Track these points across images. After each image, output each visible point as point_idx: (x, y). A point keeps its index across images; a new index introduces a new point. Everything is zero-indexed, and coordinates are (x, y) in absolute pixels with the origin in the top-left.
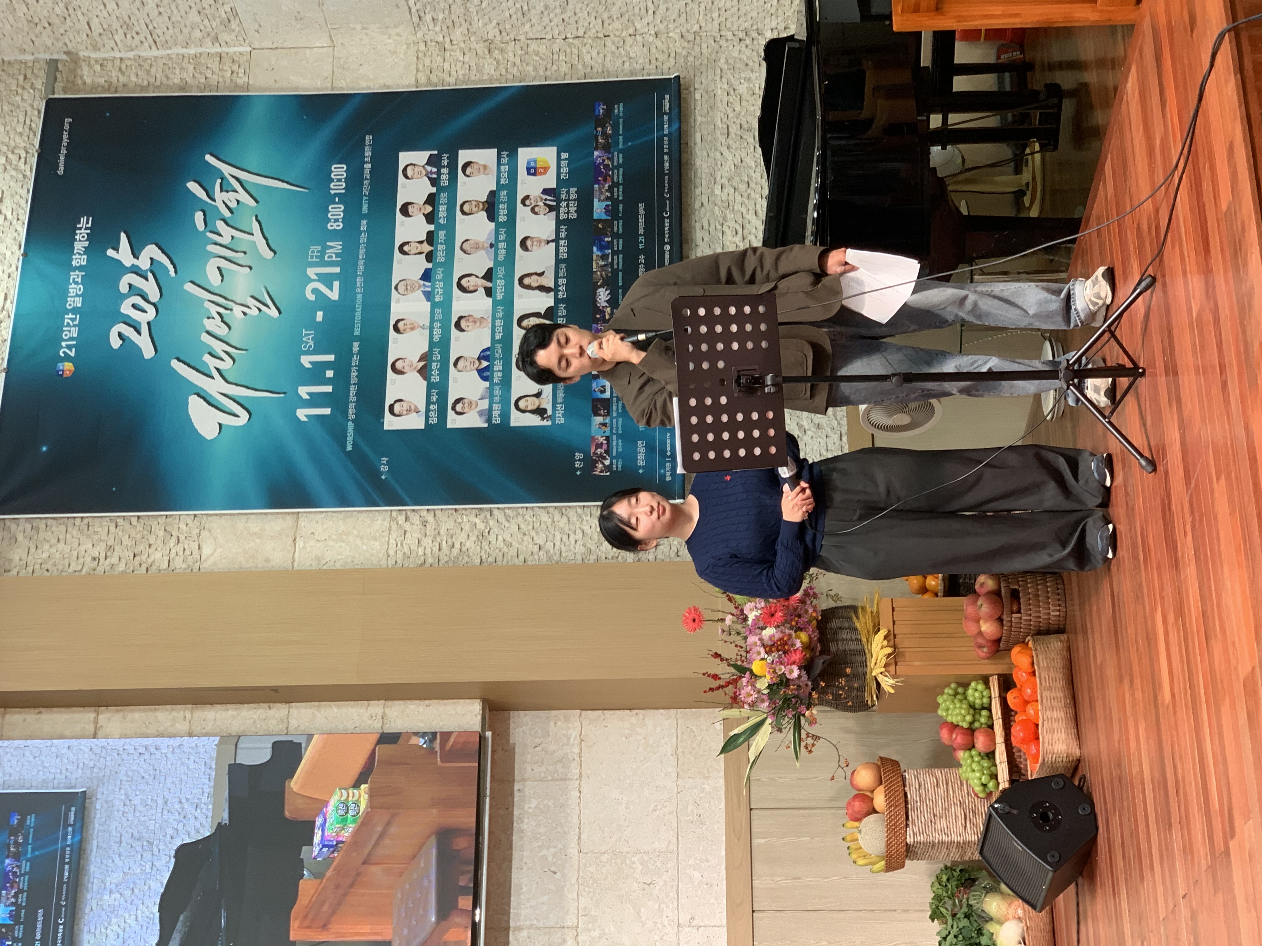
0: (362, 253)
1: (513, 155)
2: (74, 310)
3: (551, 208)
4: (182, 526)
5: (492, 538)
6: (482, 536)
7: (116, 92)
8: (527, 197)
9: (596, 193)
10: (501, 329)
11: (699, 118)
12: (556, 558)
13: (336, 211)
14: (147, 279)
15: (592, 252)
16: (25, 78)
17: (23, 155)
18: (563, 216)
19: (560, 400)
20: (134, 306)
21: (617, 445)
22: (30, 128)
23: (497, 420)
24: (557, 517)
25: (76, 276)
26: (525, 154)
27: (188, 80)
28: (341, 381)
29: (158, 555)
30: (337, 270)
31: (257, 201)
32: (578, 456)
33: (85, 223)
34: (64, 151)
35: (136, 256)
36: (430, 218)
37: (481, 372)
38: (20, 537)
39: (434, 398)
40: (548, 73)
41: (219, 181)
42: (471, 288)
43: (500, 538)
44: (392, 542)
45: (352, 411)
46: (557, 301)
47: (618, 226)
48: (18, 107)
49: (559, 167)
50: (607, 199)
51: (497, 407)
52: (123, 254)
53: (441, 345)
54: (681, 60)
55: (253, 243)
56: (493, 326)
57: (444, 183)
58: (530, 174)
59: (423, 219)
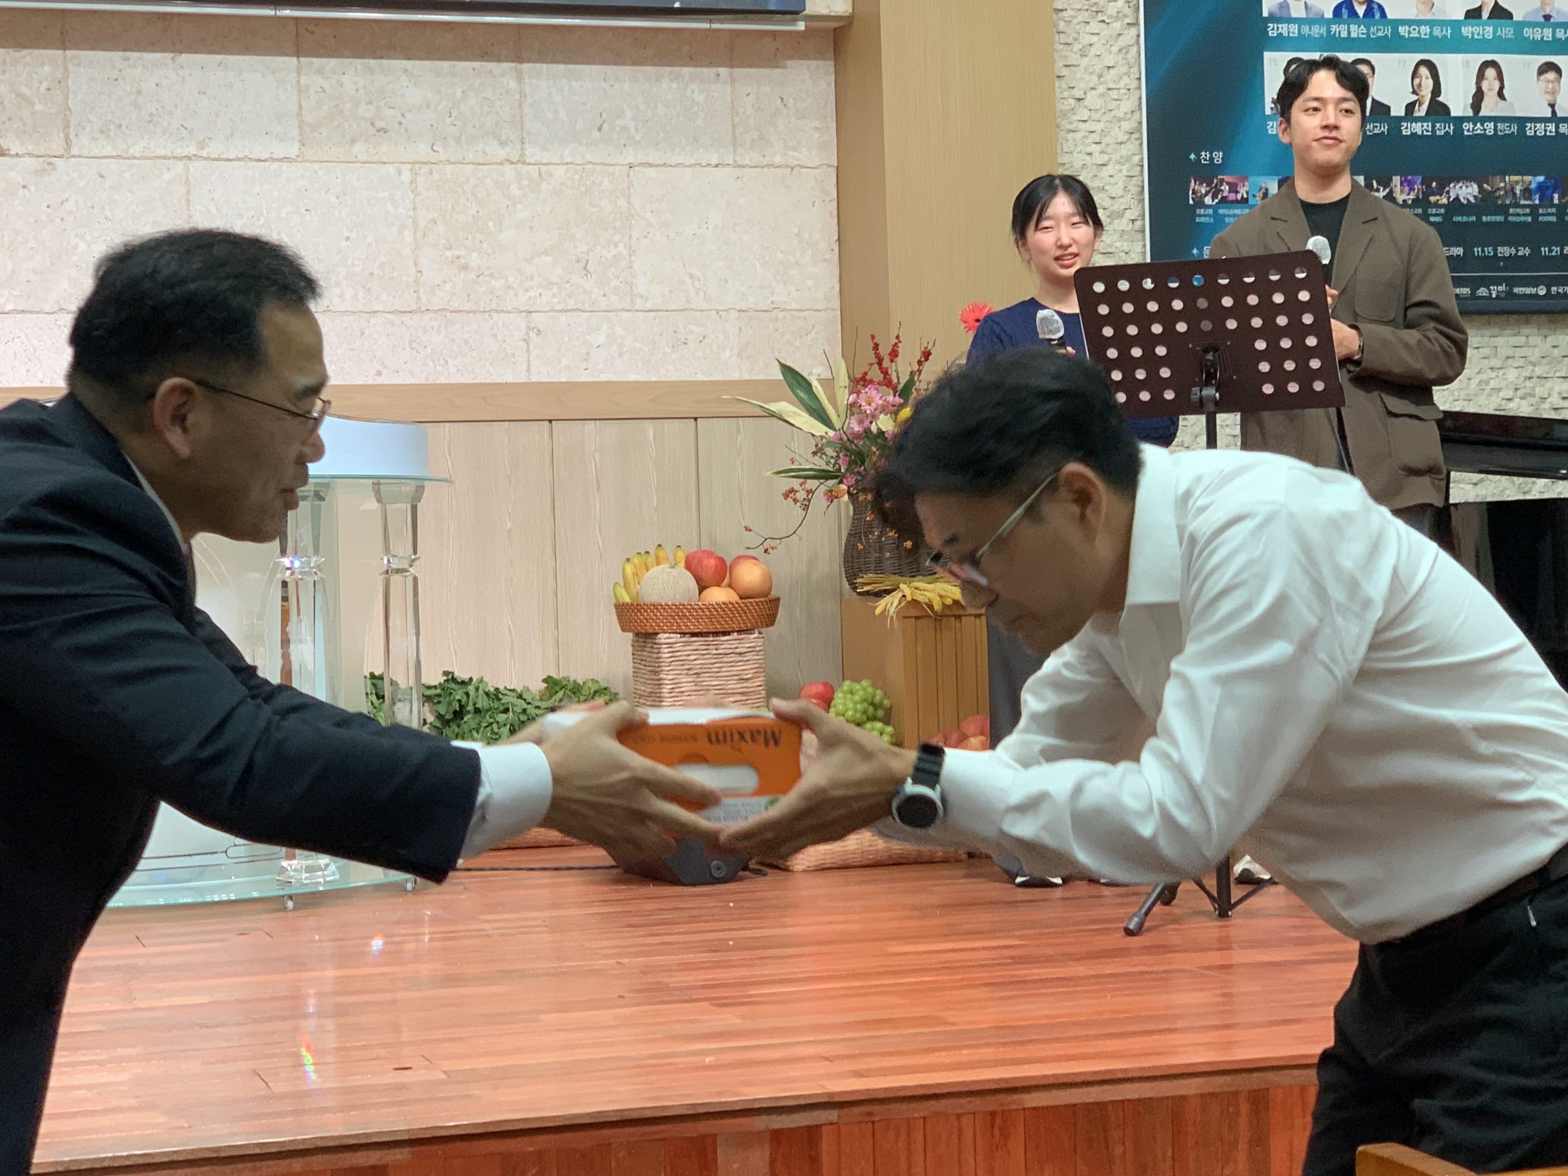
5: (1094, 26)
6: (1095, 11)
10: (1414, 34)
12: (1065, 125)
23: (1273, 31)
24: (1127, 126)
32: (1218, 157)
37: (1349, 3)
43: (1095, 39)
46: (1460, 120)
51: (1294, 29)
56: (1419, 23)
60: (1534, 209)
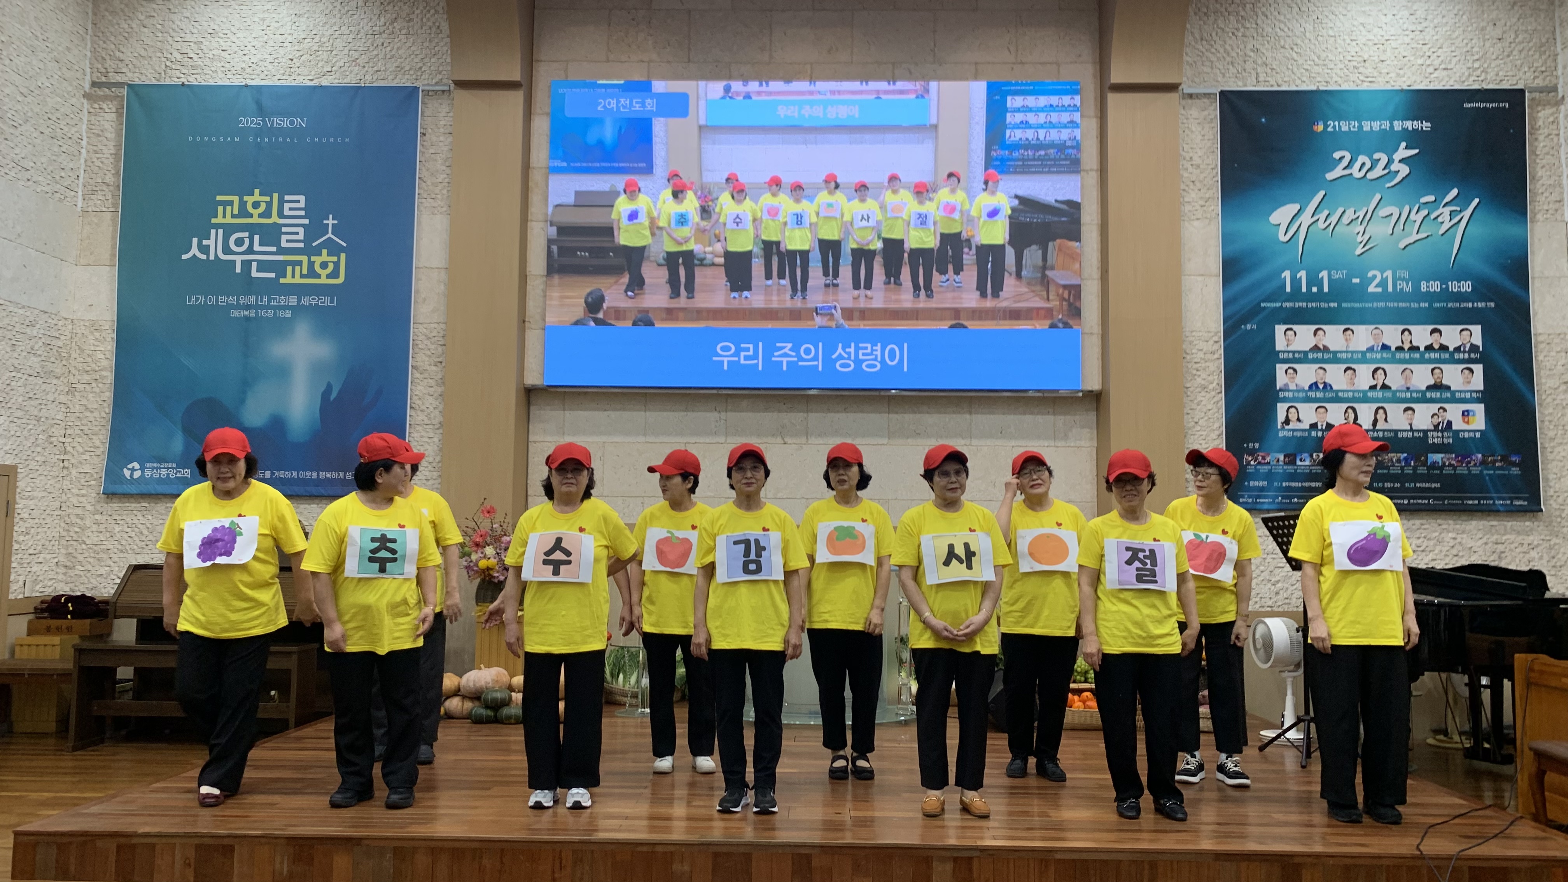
0: (1404, 305)
1: (1478, 401)
2: (1361, 127)
3: (1436, 427)
4: (1212, 208)
5: (1203, 393)
6: (1204, 388)
7: (1531, 134)
8: (1445, 410)
9: (1448, 456)
11: (1510, 524)
12: (1190, 432)
13: (1435, 286)
14: (1384, 169)
15: (1403, 453)
16: (1542, 72)
17: (1480, 79)
18: (1430, 434)
19: (1295, 434)
20: (1363, 164)
21: (1264, 469)
22: (1501, 81)
23: (1281, 395)
24: (1217, 433)
25: (1386, 125)
26: (1479, 409)
27: (1541, 182)
28: (1309, 297)
29: (1193, 195)
30: (1390, 289)
31: (1442, 235)
32: (1257, 445)
33: (1427, 126)
34: (1482, 105)
35: (1400, 161)
36: (1429, 348)
37: (1316, 383)
38: (1206, 113)
39: (1297, 355)
40: (1547, 423)
41: (1458, 209)
42: (1376, 376)
43: (1203, 398)
44: (1201, 334)
45: (1288, 305)
47: (1422, 470)
48: (1519, 70)
49: (1469, 431)
50: (1444, 464)
51: (1291, 395)
52: (1403, 152)
53: (1335, 358)
54: (1557, 513)
55: (1411, 234)
56: (1348, 391)
57: (1456, 356)
58: (1463, 412)
59: (1429, 343)
60: (1402, 468)
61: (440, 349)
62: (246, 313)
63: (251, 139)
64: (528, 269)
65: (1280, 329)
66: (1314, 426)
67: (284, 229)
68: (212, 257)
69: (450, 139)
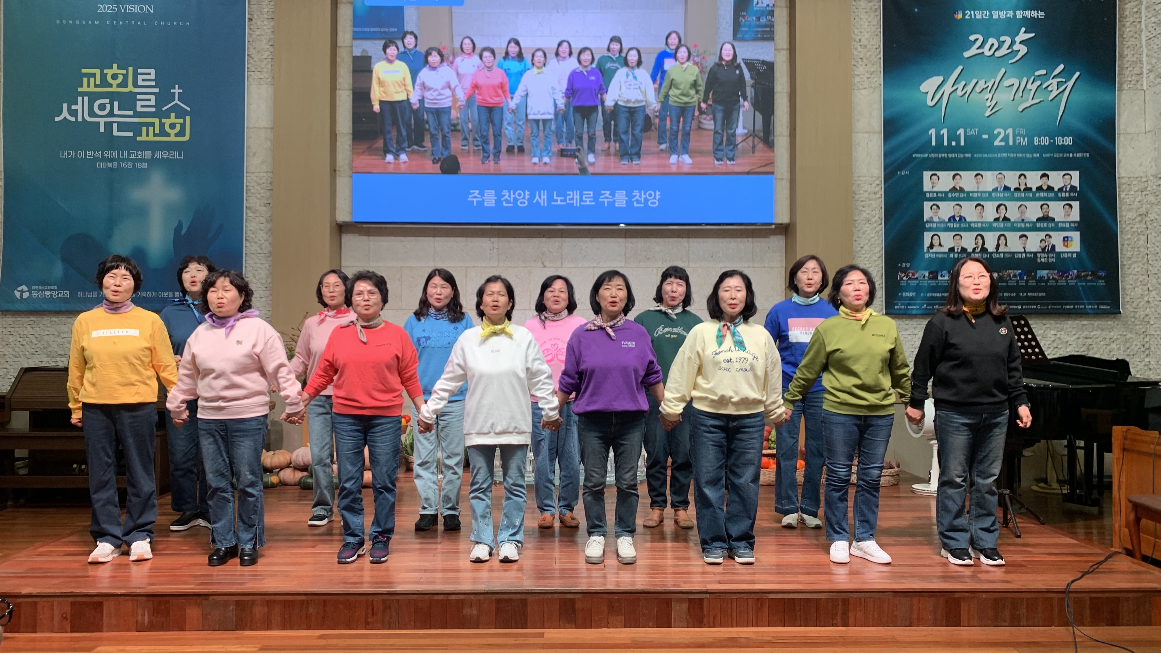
0: (1021, 155)
1: (1075, 229)
2: (991, 15)
3: (1043, 250)
4: (875, 79)
5: (867, 225)
6: (868, 220)
7: (1120, 21)
8: (1050, 237)
9: (1052, 272)
11: (1096, 323)
12: (857, 255)
13: (1045, 141)
14: (1008, 48)
15: (1018, 270)
18: (1039, 255)
20: (992, 45)
21: (913, 283)
23: (927, 226)
24: (878, 255)
25: (1010, 14)
26: (1076, 236)
27: (1126, 59)
28: (950, 149)
29: (861, 69)
30: (1011, 143)
31: (1051, 100)
32: (908, 265)
33: (1041, 14)
35: (1020, 43)
36: (1040, 189)
37: (954, 217)
38: (872, 4)
39: (939, 195)
40: (1125, 246)
41: (1064, 80)
42: (999, 211)
43: (868, 229)
44: (866, 179)
45: (933, 155)
46: (991, 253)
47: (1032, 283)
49: (1068, 253)
50: (1048, 278)
51: (935, 225)
52: (1023, 36)
53: (968, 197)
54: (1132, 315)
55: (1027, 100)
56: (977, 222)
57: (1060, 195)
58: (1064, 238)
59: (1039, 185)
60: (1017, 281)
61: (268, 193)
62: (110, 165)
63: (108, 22)
64: (337, 129)
65: (927, 174)
66: (952, 250)
67: (139, 97)
68: (80, 119)
69: (272, 23)
